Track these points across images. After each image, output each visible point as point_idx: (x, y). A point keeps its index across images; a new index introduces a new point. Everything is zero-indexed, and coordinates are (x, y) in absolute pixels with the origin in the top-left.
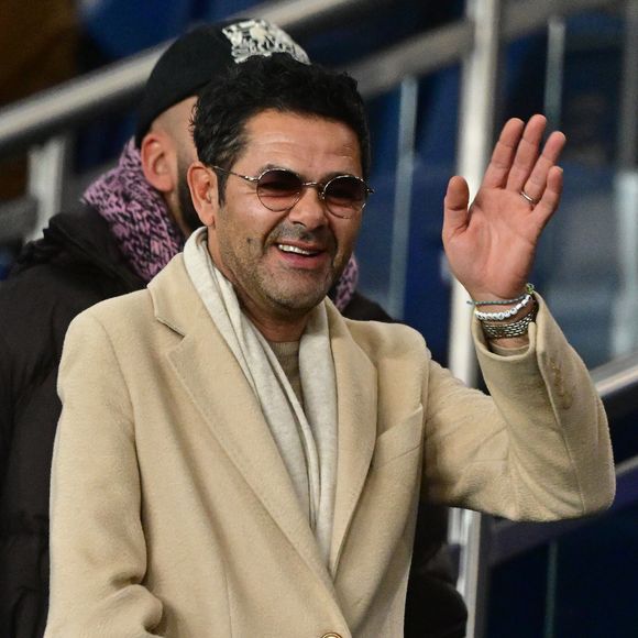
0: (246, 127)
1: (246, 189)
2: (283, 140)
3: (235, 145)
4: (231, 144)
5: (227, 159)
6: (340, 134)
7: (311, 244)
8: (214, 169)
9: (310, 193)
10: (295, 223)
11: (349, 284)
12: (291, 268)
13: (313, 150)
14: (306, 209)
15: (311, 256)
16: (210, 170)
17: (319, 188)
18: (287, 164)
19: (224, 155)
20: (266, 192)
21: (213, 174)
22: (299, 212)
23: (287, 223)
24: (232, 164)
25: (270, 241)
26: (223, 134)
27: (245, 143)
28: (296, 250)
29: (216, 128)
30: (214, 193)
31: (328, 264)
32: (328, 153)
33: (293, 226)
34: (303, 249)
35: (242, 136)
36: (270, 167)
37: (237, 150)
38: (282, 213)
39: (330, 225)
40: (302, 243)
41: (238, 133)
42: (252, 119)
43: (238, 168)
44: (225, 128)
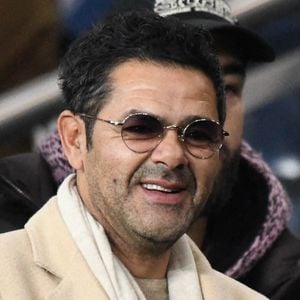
0: (110, 75)
1: (111, 134)
2: (144, 86)
3: (101, 93)
4: (97, 91)
5: (93, 107)
6: (197, 81)
7: (173, 182)
8: (82, 117)
9: (171, 135)
10: (158, 162)
11: (277, 222)
12: (154, 204)
13: (172, 95)
14: (167, 149)
15: (173, 192)
16: (78, 118)
17: (178, 131)
18: (149, 108)
19: (91, 103)
20: (130, 135)
21: (81, 122)
22: (160, 152)
23: (149, 163)
24: (98, 110)
25: (134, 180)
26: (90, 83)
27: (110, 91)
28: (159, 188)
29: (83, 78)
30: (82, 139)
31: (188, 201)
32: (187, 98)
33: (155, 165)
34: (166, 188)
35: (106, 84)
36: (133, 111)
37: (103, 98)
38: (146, 154)
39: (189, 165)
40: (164, 181)
41: (103, 82)
42: (116, 69)
43: (103, 114)
44: (91, 78)
